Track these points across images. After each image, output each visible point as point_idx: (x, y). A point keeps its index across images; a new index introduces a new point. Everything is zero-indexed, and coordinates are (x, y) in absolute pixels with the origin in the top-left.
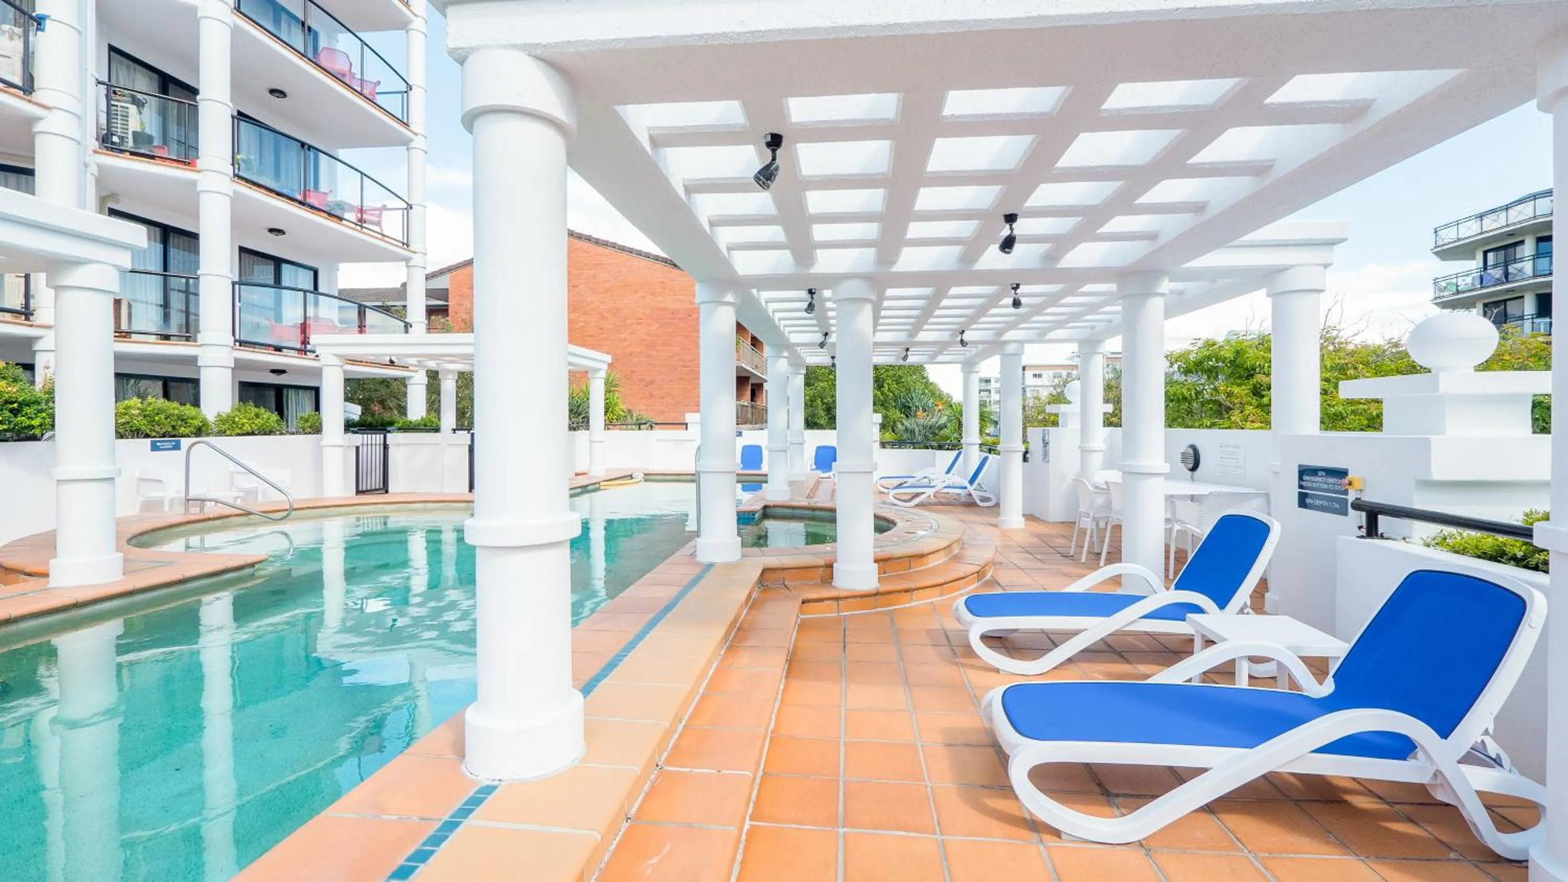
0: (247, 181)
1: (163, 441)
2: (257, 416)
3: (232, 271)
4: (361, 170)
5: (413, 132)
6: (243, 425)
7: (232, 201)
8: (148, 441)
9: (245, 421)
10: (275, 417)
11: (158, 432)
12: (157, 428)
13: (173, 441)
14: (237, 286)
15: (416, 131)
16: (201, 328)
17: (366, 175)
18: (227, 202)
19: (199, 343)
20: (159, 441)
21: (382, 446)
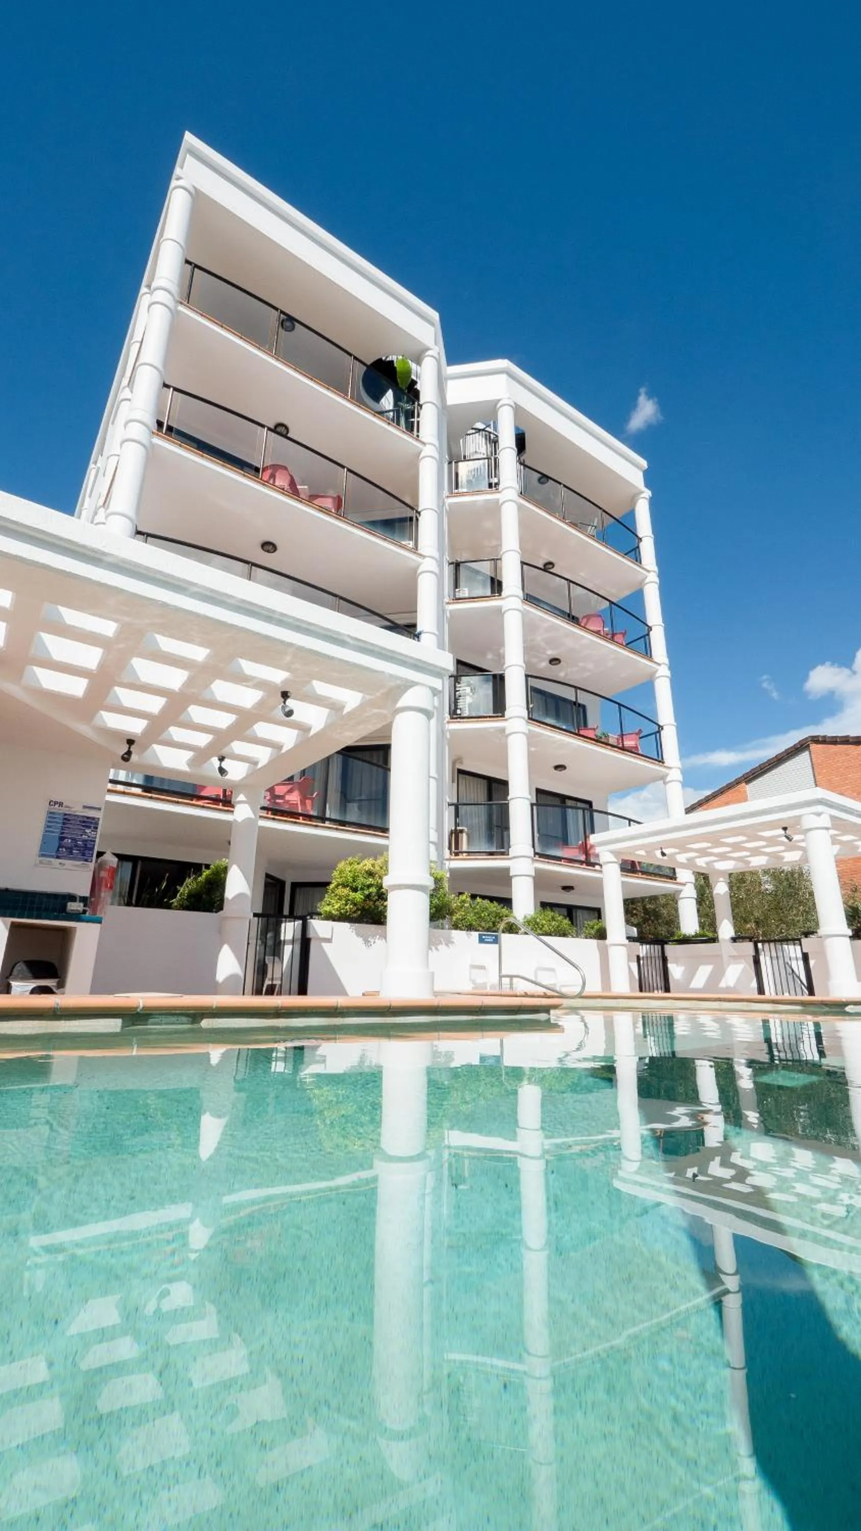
0: (537, 721)
1: (488, 935)
2: (553, 919)
3: (530, 794)
4: (618, 701)
5: (656, 663)
6: (543, 926)
7: (528, 739)
8: (477, 933)
9: (544, 922)
10: (567, 921)
11: (483, 928)
12: (483, 924)
13: (493, 935)
14: (535, 808)
15: (658, 662)
16: (511, 843)
17: (624, 706)
18: (524, 738)
19: (510, 856)
20: (485, 935)
21: (661, 958)
